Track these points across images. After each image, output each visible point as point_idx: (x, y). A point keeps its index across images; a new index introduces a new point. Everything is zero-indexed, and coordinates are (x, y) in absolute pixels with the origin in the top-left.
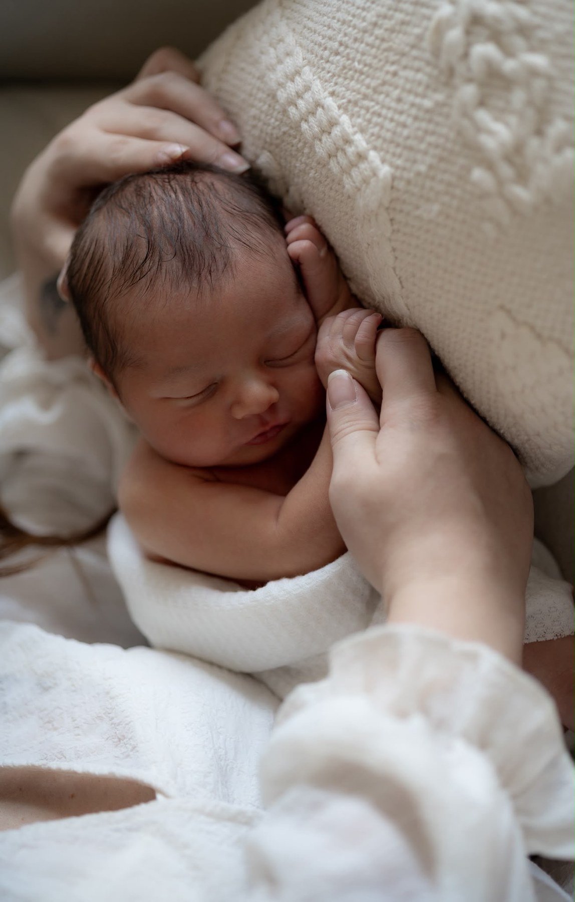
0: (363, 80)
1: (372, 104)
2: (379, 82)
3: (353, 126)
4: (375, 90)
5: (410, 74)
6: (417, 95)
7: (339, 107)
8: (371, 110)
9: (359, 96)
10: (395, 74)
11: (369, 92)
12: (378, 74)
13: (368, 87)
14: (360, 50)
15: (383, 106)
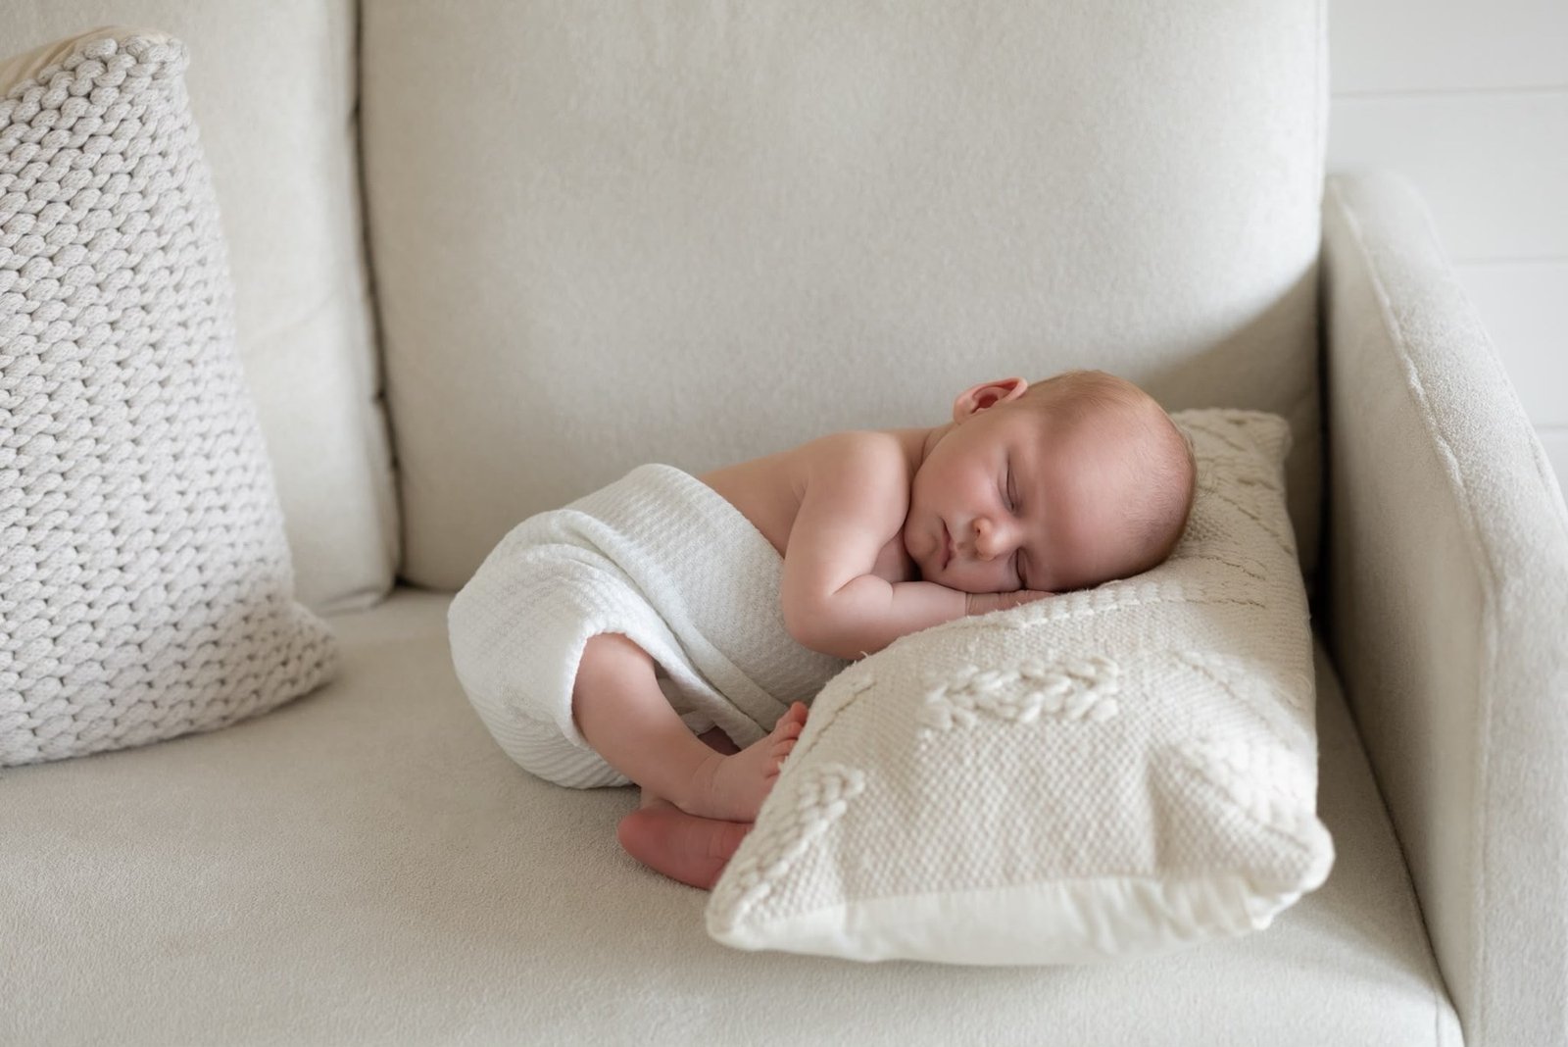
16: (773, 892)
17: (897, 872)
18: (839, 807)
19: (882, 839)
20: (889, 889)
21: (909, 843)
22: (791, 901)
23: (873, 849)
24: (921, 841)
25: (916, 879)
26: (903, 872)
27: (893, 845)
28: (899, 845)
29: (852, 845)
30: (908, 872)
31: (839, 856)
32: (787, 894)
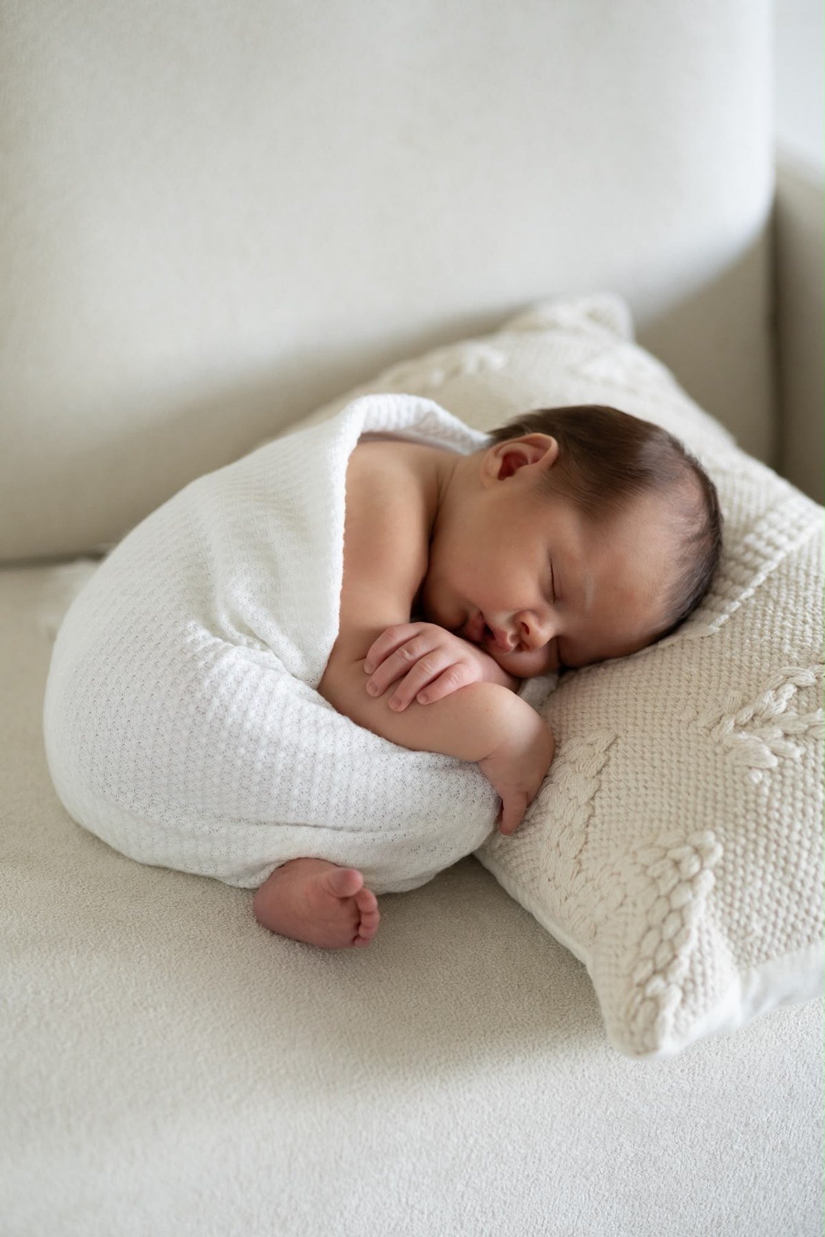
0: (790, 598)
1: (772, 608)
2: (794, 611)
3: (747, 599)
4: (785, 609)
5: (809, 632)
6: (792, 640)
7: (760, 587)
8: (766, 609)
9: (775, 597)
10: (805, 622)
11: (782, 604)
12: (801, 609)
13: (787, 603)
14: (817, 593)
15: (773, 617)
16: (684, 991)
17: (789, 929)
18: (708, 881)
19: (767, 899)
20: (782, 948)
21: (795, 897)
22: (705, 994)
23: (759, 912)
24: (807, 892)
25: (809, 931)
26: (793, 927)
27: (779, 902)
28: (785, 902)
29: (736, 915)
30: (800, 925)
31: (725, 930)
32: (701, 989)
